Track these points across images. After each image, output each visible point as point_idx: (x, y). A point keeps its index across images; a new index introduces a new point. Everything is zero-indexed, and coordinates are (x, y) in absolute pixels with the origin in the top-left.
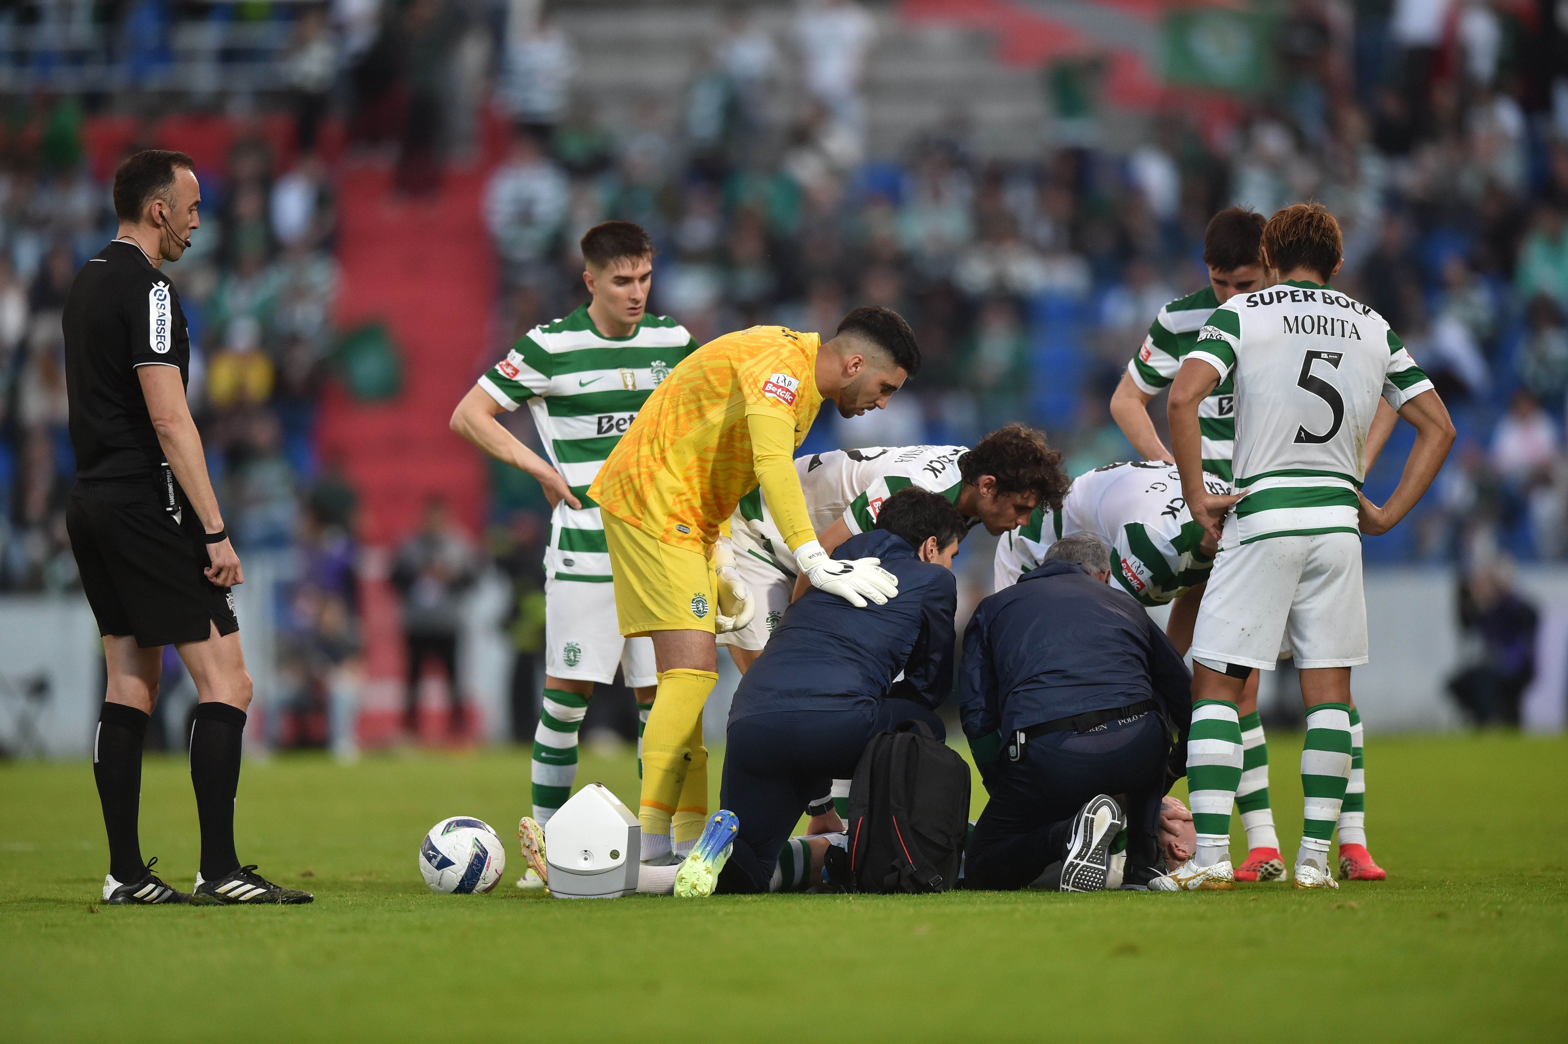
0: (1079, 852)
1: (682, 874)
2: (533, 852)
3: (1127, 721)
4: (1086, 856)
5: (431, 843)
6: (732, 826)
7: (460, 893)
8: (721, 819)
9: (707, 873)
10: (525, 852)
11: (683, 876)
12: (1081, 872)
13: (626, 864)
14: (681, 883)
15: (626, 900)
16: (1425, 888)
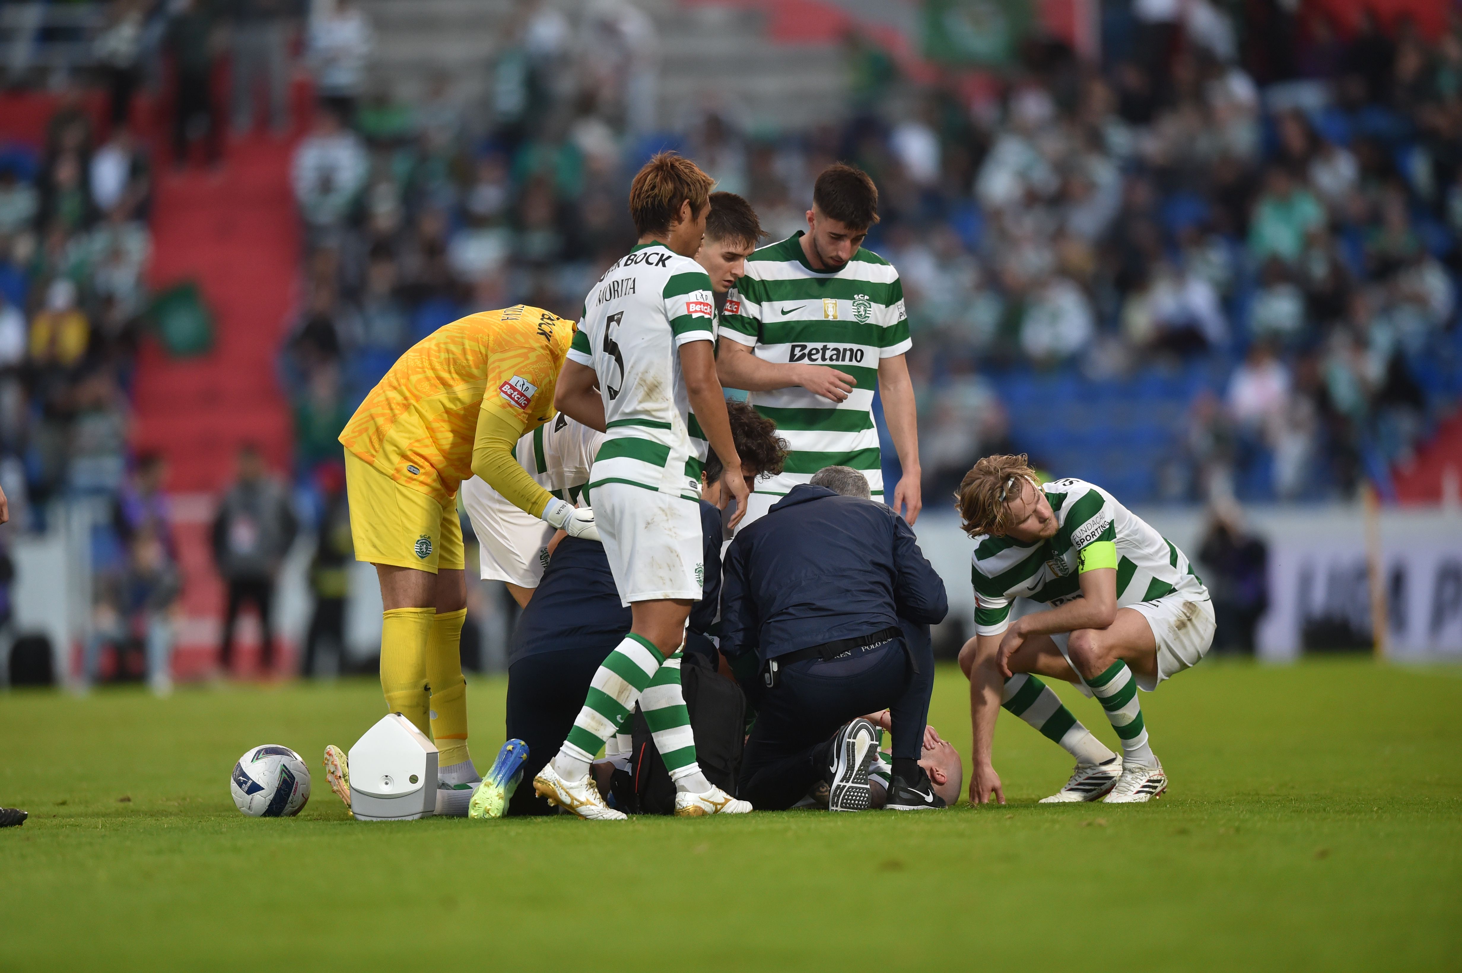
0: (844, 775)
1: (475, 800)
2: (337, 778)
3: (870, 648)
4: (851, 778)
5: (242, 769)
6: (523, 755)
7: (269, 816)
8: (512, 748)
9: (499, 799)
10: (330, 777)
11: (477, 802)
12: (848, 793)
13: (424, 788)
14: (474, 808)
15: (425, 821)
16: (1168, 806)
